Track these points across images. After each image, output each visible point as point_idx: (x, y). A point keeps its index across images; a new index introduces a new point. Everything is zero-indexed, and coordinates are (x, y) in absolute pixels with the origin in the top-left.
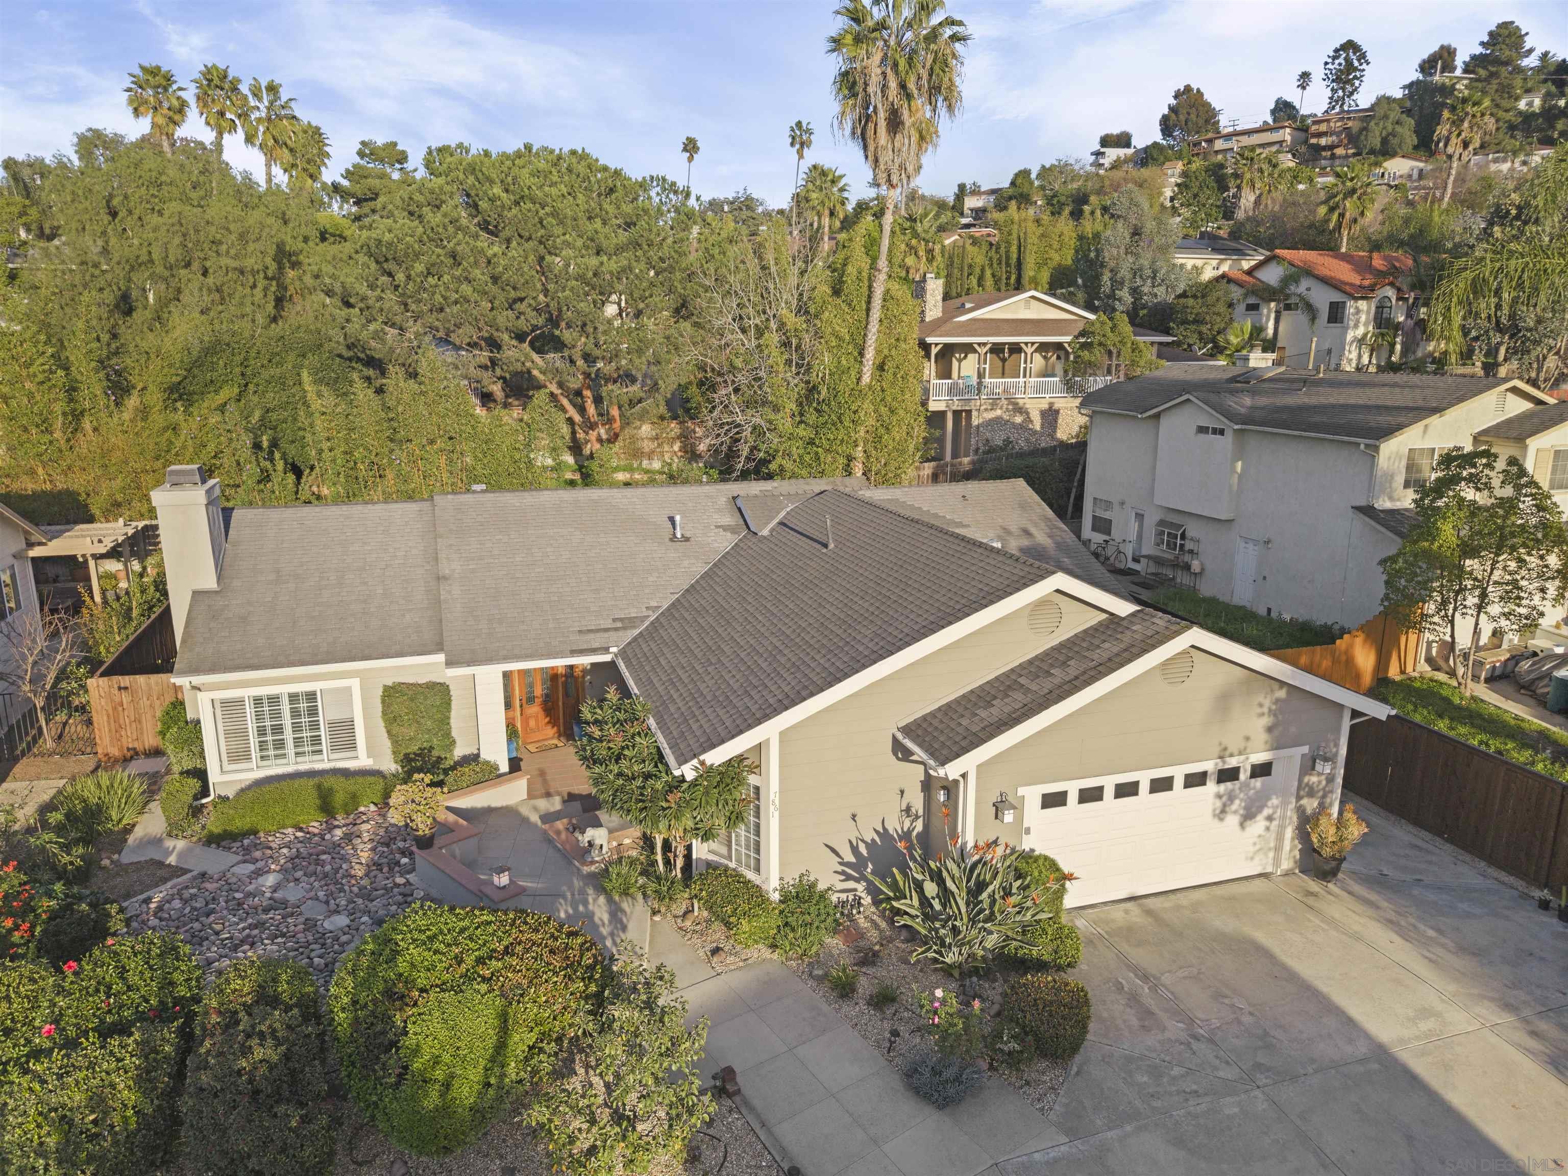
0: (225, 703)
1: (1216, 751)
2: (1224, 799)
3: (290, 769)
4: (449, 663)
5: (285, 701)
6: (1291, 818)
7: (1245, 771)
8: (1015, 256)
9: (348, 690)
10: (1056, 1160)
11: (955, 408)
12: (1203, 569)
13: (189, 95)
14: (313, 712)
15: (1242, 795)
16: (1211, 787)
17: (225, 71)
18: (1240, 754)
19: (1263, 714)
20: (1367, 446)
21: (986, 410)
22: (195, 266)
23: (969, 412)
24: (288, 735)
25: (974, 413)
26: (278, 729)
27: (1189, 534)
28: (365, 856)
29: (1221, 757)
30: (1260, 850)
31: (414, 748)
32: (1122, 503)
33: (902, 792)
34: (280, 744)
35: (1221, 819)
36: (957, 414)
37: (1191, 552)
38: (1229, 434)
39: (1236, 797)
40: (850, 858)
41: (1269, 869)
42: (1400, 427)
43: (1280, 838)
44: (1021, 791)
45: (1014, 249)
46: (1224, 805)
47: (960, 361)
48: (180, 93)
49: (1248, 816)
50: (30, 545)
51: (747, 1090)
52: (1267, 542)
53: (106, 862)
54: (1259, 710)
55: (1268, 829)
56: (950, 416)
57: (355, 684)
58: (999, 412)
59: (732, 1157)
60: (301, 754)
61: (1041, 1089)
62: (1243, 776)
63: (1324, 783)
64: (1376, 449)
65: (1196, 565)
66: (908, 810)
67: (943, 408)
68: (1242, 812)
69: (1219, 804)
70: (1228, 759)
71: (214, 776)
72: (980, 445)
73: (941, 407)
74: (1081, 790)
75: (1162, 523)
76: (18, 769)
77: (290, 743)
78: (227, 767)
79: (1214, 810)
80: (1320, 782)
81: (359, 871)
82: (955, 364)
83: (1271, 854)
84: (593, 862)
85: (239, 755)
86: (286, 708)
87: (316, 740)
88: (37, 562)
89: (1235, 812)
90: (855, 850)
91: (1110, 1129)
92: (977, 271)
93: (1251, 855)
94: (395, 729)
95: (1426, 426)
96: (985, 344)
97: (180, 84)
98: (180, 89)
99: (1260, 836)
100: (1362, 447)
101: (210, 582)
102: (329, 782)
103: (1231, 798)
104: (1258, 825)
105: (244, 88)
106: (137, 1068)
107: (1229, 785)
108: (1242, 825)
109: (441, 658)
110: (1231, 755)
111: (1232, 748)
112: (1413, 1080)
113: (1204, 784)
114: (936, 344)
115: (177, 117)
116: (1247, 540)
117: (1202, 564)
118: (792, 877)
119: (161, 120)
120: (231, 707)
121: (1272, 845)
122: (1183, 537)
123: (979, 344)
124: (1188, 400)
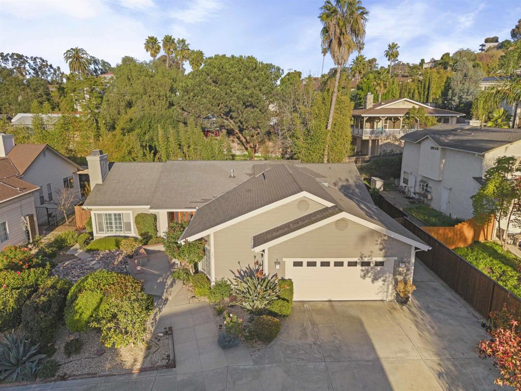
0: (98, 215)
1: (359, 255)
2: (365, 272)
3: (114, 235)
4: (150, 208)
5: (113, 215)
6: (391, 282)
7: (373, 263)
8: (427, 85)
9: (129, 214)
10: (246, 369)
11: (372, 139)
12: (432, 198)
13: (161, 45)
14: (120, 219)
15: (372, 271)
16: (359, 267)
17: (171, 37)
18: (369, 257)
19: (377, 244)
20: (478, 155)
21: (384, 140)
22: (147, 95)
23: (378, 140)
24: (114, 226)
25: (380, 141)
26: (111, 223)
27: (429, 185)
28: (120, 259)
29: (361, 257)
30: (381, 291)
31: (143, 232)
32: (411, 173)
33: (255, 257)
34: (112, 227)
35: (364, 279)
36: (374, 141)
37: (429, 192)
38: (440, 149)
39: (369, 272)
40: (238, 275)
41: (385, 299)
42: (492, 148)
43: (388, 288)
44: (284, 259)
45: (427, 82)
46: (365, 274)
47: (377, 123)
48: (159, 44)
49: (375, 279)
50: (79, 170)
51: (174, 334)
52: (450, 189)
53: (61, 253)
54: (376, 243)
55: (384, 284)
56: (370, 141)
57: (131, 212)
58: (389, 141)
59: (159, 351)
60: (117, 231)
61: (255, 349)
62: (372, 265)
63: (405, 271)
64: (483, 156)
65: (429, 197)
66: (257, 262)
67: (368, 139)
68: (372, 277)
69: (363, 273)
70: (364, 258)
71: (95, 234)
72: (382, 152)
73: (367, 138)
74: (307, 262)
75: (421, 181)
76: (57, 229)
77: (114, 228)
78: (98, 232)
79: (361, 275)
80: (403, 271)
81: (116, 263)
82: (375, 123)
83: (385, 294)
84: (175, 268)
85: (101, 230)
86: (113, 217)
87: (121, 227)
88: (80, 175)
89: (370, 277)
90: (240, 273)
91: (268, 364)
92: (412, 91)
93: (377, 293)
94: (138, 226)
95: (506, 148)
96: (384, 117)
97: (159, 41)
98: (159, 43)
99: (380, 287)
100: (476, 155)
101: (100, 182)
102: (119, 238)
103: (368, 272)
104: (380, 283)
105: (176, 41)
106: (16, 298)
107: (367, 267)
108: (373, 282)
109: (149, 207)
110: (365, 257)
111: (366, 254)
112: (382, 370)
113: (356, 266)
114: (366, 117)
115: (157, 51)
116: (445, 188)
117: (432, 196)
118: (219, 279)
119: (153, 52)
120: (100, 215)
121: (386, 290)
122: (427, 186)
123: (382, 117)
124: (428, 137)
